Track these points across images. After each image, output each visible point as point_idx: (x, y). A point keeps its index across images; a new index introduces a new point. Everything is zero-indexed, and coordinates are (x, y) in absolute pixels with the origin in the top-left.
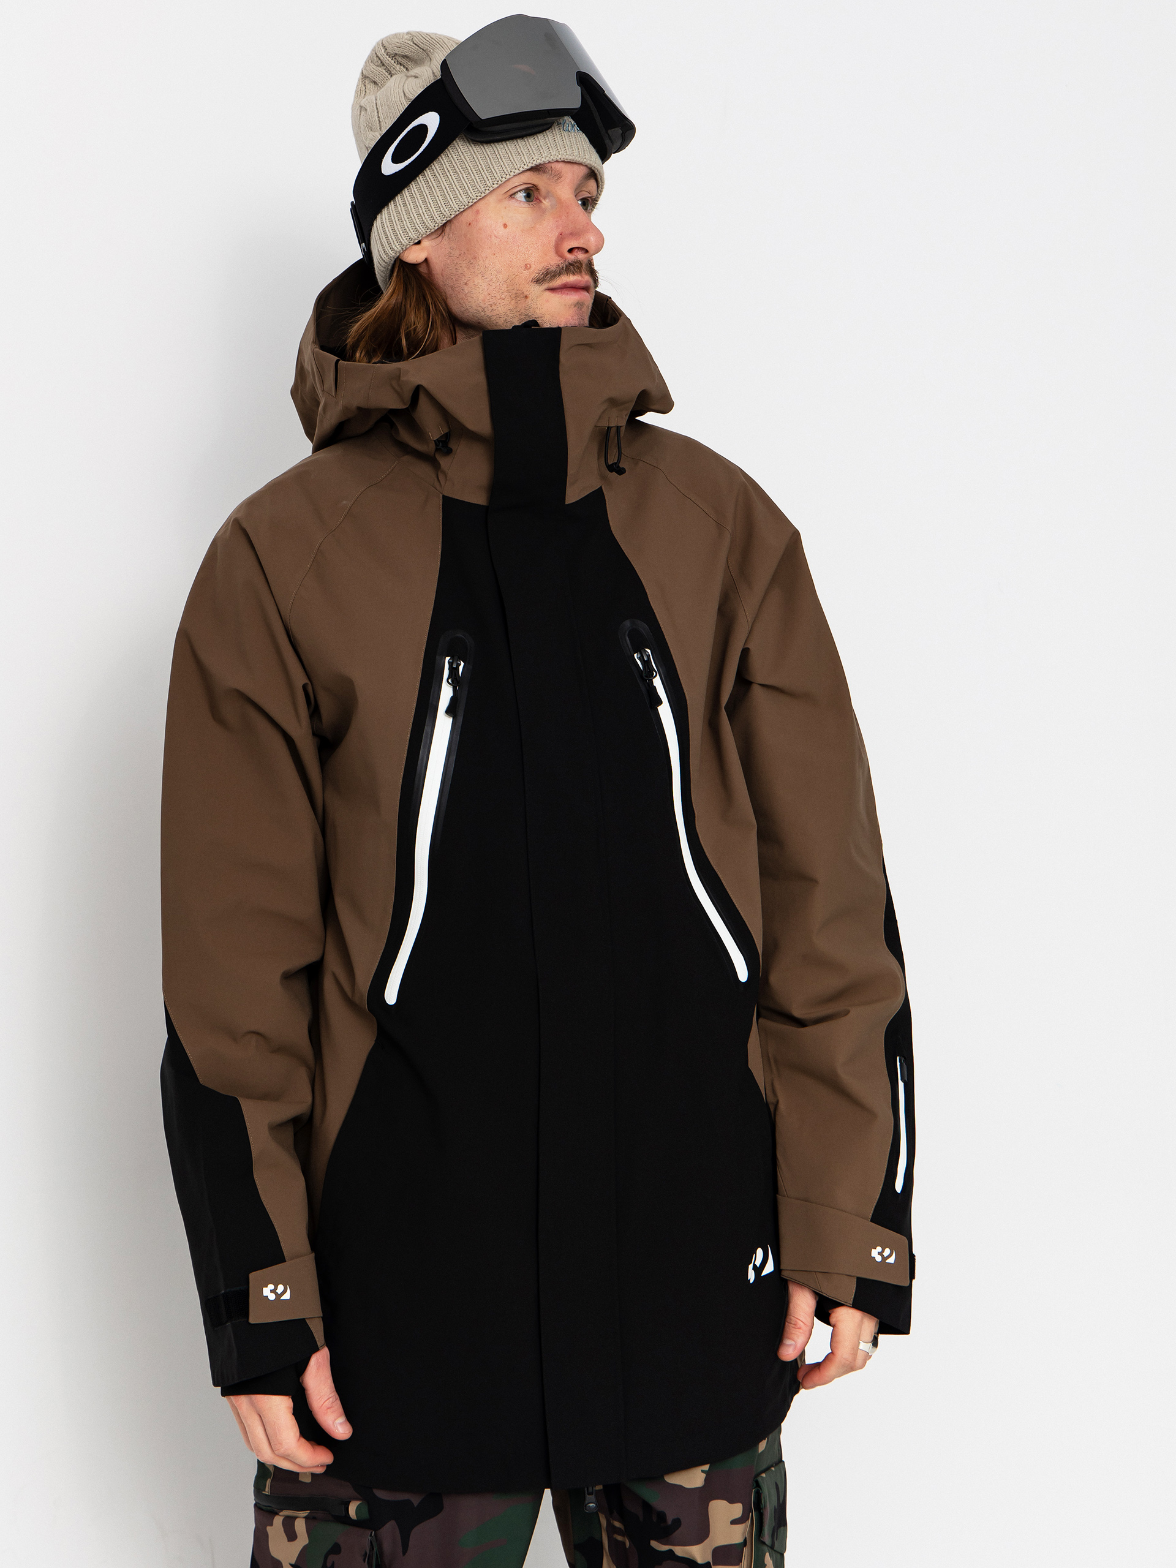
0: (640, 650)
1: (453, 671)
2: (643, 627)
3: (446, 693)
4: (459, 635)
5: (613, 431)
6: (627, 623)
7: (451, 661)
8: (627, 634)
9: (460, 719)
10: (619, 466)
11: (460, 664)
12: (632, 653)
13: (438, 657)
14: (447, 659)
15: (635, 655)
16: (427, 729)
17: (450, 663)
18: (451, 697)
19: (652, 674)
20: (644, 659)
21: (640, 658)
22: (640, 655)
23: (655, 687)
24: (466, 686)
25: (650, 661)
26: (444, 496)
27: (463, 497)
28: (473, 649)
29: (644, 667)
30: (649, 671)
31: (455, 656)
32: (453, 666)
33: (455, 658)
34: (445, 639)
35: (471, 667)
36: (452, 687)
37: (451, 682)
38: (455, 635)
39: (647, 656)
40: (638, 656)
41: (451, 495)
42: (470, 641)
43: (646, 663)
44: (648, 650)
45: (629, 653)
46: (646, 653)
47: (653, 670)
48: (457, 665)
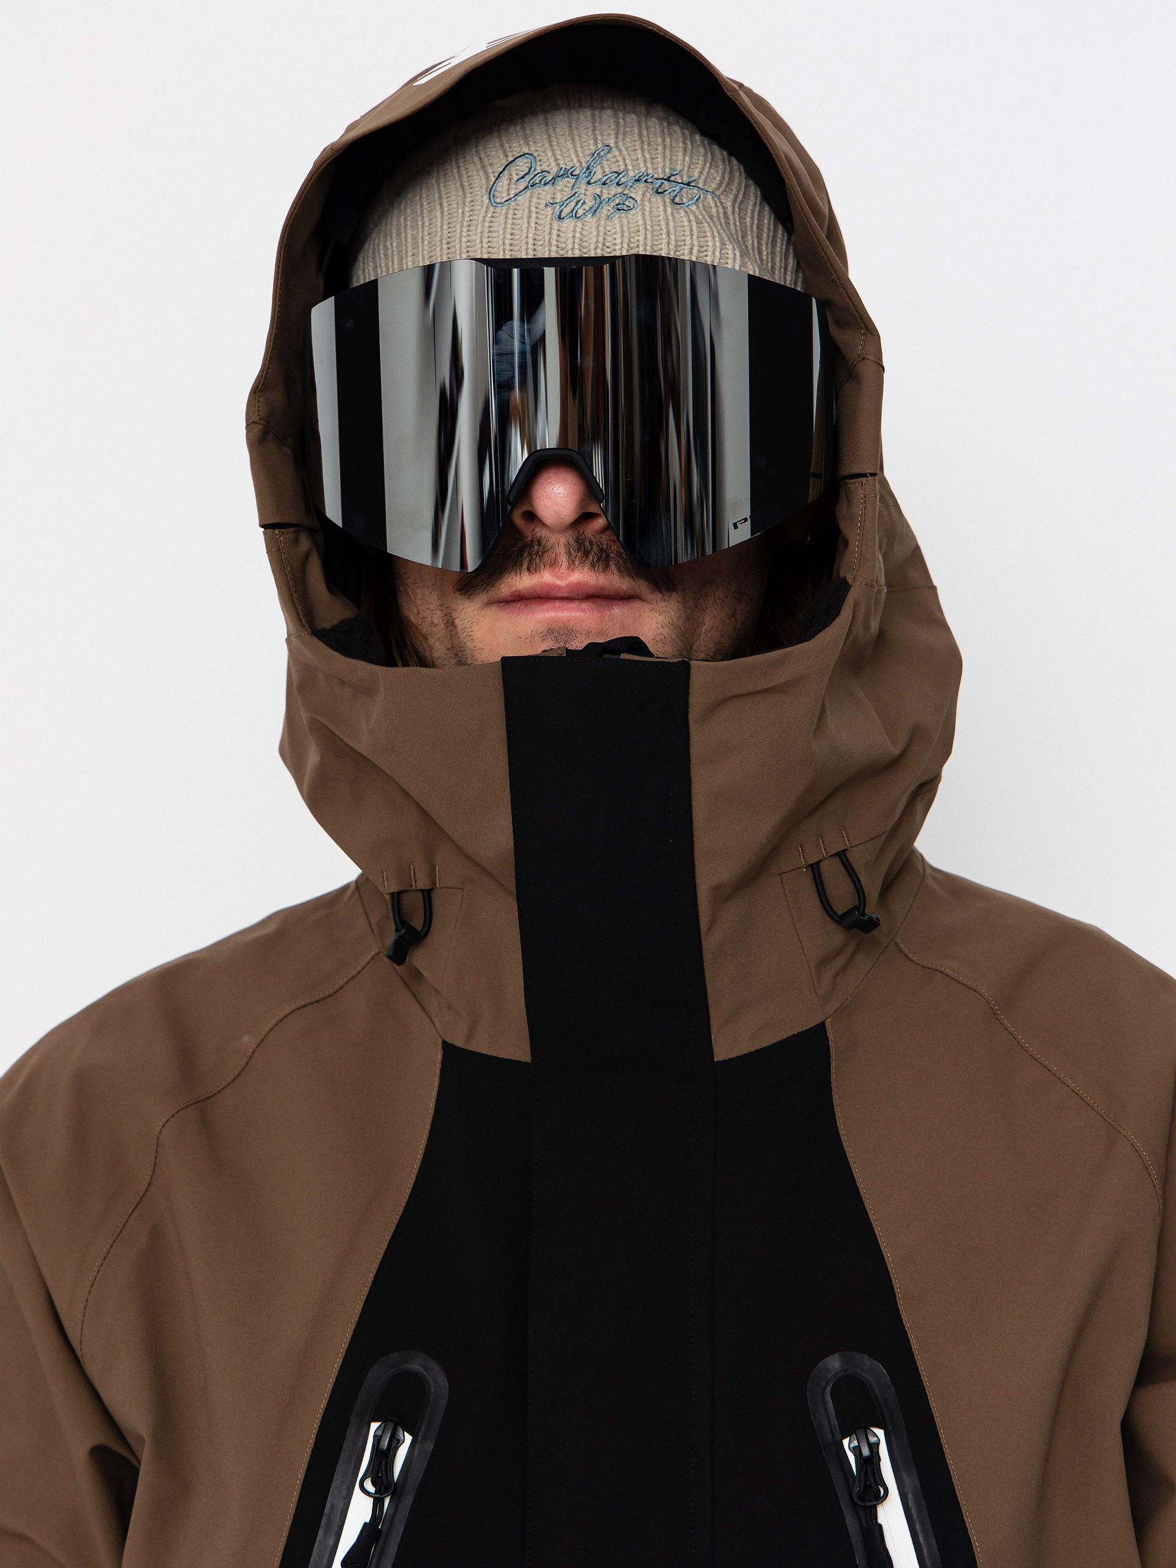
0: (858, 1426)
1: (383, 1457)
2: (875, 1372)
3: (360, 1511)
4: (415, 1366)
6: (834, 1363)
7: (380, 1432)
8: (829, 1388)
11: (400, 1442)
12: (838, 1438)
13: (353, 1420)
15: (846, 1442)
17: (378, 1439)
18: (365, 1524)
19: (874, 1493)
20: (866, 1452)
21: (857, 1451)
22: (855, 1443)
23: (880, 1526)
24: (408, 1501)
25: (880, 1460)
26: (445, 1043)
27: (481, 1045)
28: (443, 1402)
29: (863, 1472)
30: (869, 1485)
31: (394, 1421)
32: (385, 1443)
33: (391, 1426)
34: (378, 1375)
35: (430, 1446)
36: (370, 1501)
37: (369, 1486)
38: (405, 1366)
39: (874, 1448)
40: (852, 1445)
41: (460, 1043)
42: (437, 1380)
43: (870, 1463)
44: (877, 1431)
45: (830, 1437)
46: (873, 1440)
47: (879, 1482)
48: (394, 1445)
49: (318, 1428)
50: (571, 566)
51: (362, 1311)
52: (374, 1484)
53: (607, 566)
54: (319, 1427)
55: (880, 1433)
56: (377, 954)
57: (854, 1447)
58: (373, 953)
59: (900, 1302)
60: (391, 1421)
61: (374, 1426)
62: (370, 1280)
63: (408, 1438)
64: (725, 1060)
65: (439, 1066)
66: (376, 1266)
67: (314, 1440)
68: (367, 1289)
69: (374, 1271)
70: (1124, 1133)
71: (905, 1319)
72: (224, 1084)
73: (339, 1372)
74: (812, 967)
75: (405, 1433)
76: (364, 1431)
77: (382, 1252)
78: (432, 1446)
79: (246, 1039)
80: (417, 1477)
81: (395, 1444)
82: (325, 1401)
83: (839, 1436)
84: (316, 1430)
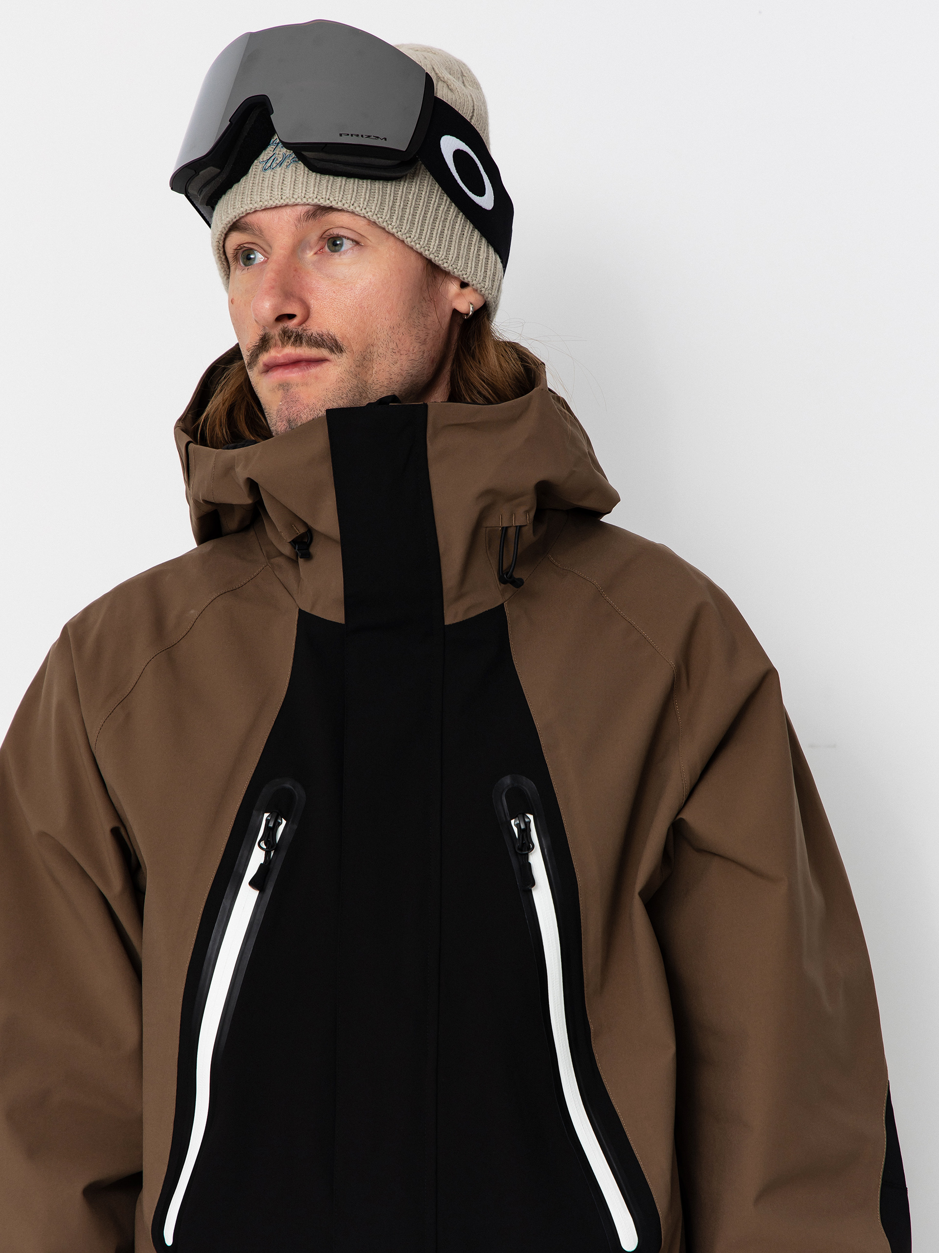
0: (519, 814)
1: (270, 831)
2: (529, 785)
3: (258, 857)
4: (288, 785)
5: (512, 532)
6: (507, 780)
7: (269, 818)
8: (504, 793)
9: (269, 892)
10: (511, 576)
11: (280, 824)
12: (509, 819)
13: (254, 812)
14: (266, 815)
15: (513, 822)
16: (225, 902)
17: (268, 821)
18: (261, 864)
19: (528, 847)
20: (523, 826)
21: (518, 826)
22: (518, 822)
23: (530, 864)
24: (283, 854)
25: (530, 831)
26: (300, 609)
27: (318, 612)
28: (303, 805)
29: (521, 836)
30: (525, 843)
31: (276, 812)
32: (271, 825)
33: (275, 814)
34: (268, 790)
35: (295, 827)
36: (264, 852)
37: (263, 845)
38: (284, 785)
39: (528, 824)
40: (516, 823)
41: (308, 610)
42: (300, 793)
43: (525, 832)
44: (529, 815)
45: (504, 819)
46: (527, 820)
47: (530, 842)
48: (277, 824)
50: (284, 345)
51: (260, 758)
52: (266, 845)
53: (301, 343)
54: (237, 816)
55: (531, 817)
56: (266, 566)
57: (517, 824)
58: (263, 566)
59: (543, 749)
62: (265, 742)
63: (284, 822)
64: (452, 624)
65: (296, 623)
66: (268, 734)
67: (234, 822)
68: (263, 747)
69: (267, 737)
71: (546, 758)
72: (181, 637)
73: (247, 789)
75: (283, 819)
76: (260, 818)
77: (271, 727)
78: (297, 826)
79: (192, 612)
80: (288, 841)
82: (239, 803)
84: (235, 817)
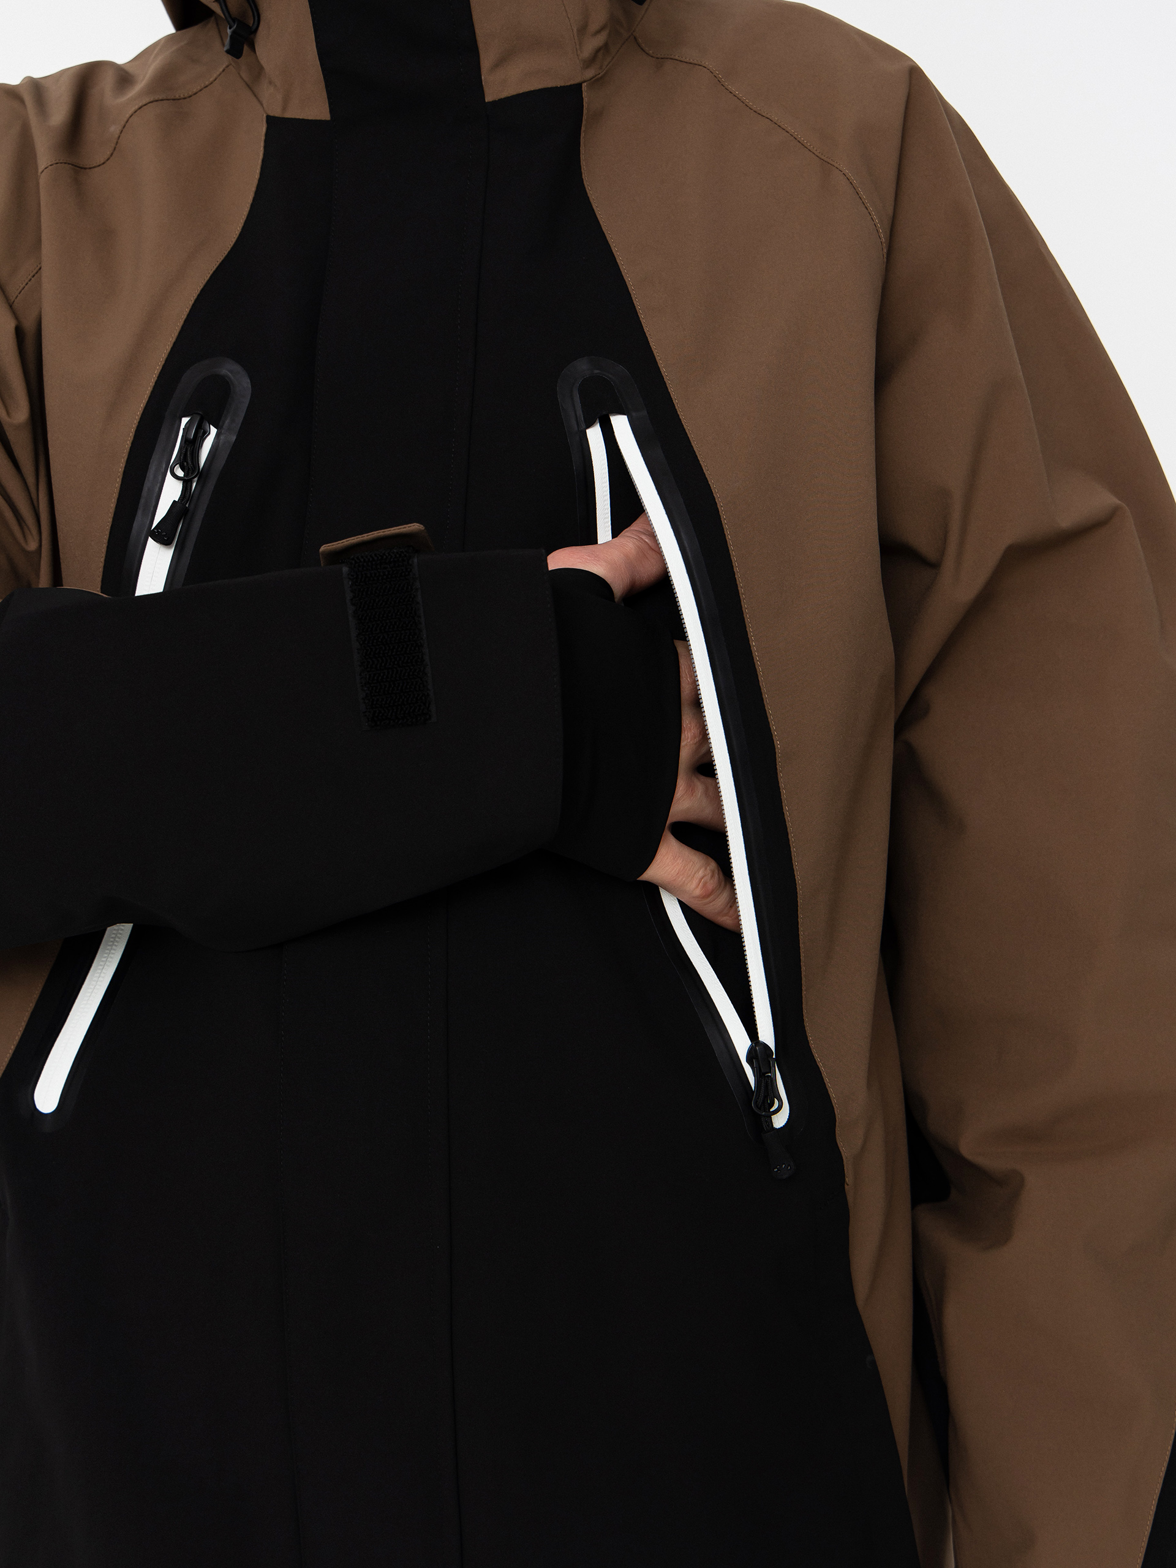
1: (191, 447)
3: (171, 491)
4: (223, 371)
7: (189, 426)
8: (577, 386)
11: (207, 434)
12: (583, 429)
13: (166, 418)
15: (590, 435)
17: (187, 431)
18: (176, 500)
26: (268, 117)
27: (294, 111)
28: (246, 401)
31: (201, 414)
32: (192, 437)
33: (198, 420)
34: (192, 378)
35: (233, 439)
37: (179, 472)
38: (216, 370)
41: (279, 113)
42: (242, 384)
45: (576, 427)
49: (137, 424)
54: (139, 422)
56: (227, 66)
58: (224, 66)
60: (199, 414)
61: (185, 421)
63: (213, 431)
64: (495, 101)
65: (263, 136)
67: (134, 433)
70: (836, 165)
73: (158, 378)
74: (575, 30)
75: (211, 426)
76: (176, 426)
78: (235, 438)
80: (220, 463)
81: (202, 435)
83: (583, 426)
84: (136, 425)
